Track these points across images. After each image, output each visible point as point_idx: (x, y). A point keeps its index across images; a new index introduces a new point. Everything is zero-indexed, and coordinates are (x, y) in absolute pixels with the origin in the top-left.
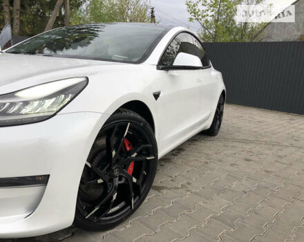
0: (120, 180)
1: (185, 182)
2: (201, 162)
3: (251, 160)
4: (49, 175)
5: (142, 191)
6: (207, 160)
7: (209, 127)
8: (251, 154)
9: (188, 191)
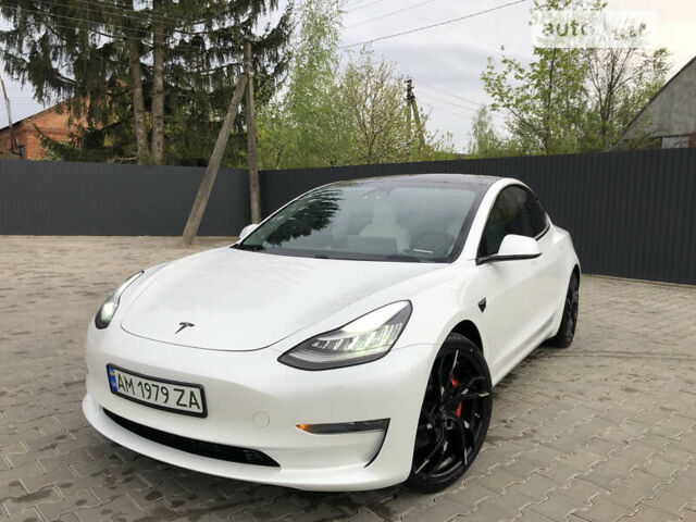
0: (449, 425)
1: (527, 429)
2: (548, 396)
3: (635, 391)
4: (389, 419)
5: (476, 440)
6: (558, 393)
7: (555, 333)
8: (635, 379)
9: (535, 442)
